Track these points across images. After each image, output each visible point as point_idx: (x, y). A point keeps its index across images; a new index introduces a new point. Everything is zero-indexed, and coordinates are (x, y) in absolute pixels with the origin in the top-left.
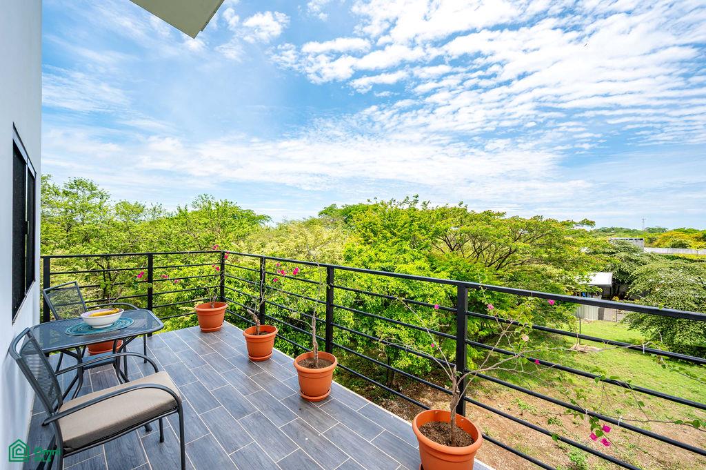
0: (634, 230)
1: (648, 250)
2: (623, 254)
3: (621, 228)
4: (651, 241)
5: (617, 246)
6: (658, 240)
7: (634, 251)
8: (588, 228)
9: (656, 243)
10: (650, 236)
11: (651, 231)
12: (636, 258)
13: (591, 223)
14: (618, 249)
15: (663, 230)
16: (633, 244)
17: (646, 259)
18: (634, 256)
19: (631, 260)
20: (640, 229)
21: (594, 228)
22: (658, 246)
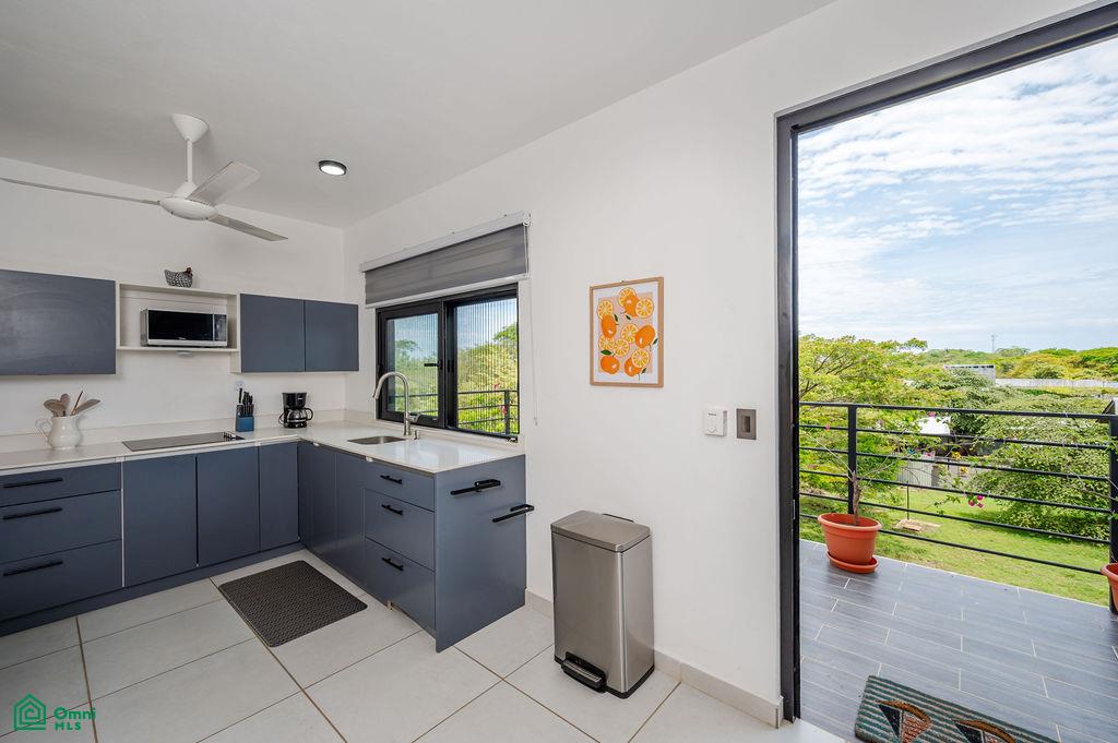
0: (979, 354)
1: (1001, 383)
2: (965, 389)
3: (961, 351)
4: (1006, 368)
5: (956, 377)
6: (1016, 368)
7: (982, 385)
8: (916, 351)
9: (1012, 372)
10: (1004, 362)
11: (1004, 353)
12: (985, 395)
13: (922, 344)
14: (958, 381)
15: (1023, 352)
16: (979, 374)
17: (999, 395)
18: (982, 391)
19: (977, 398)
20: (988, 351)
21: (926, 351)
22: (1016, 376)
